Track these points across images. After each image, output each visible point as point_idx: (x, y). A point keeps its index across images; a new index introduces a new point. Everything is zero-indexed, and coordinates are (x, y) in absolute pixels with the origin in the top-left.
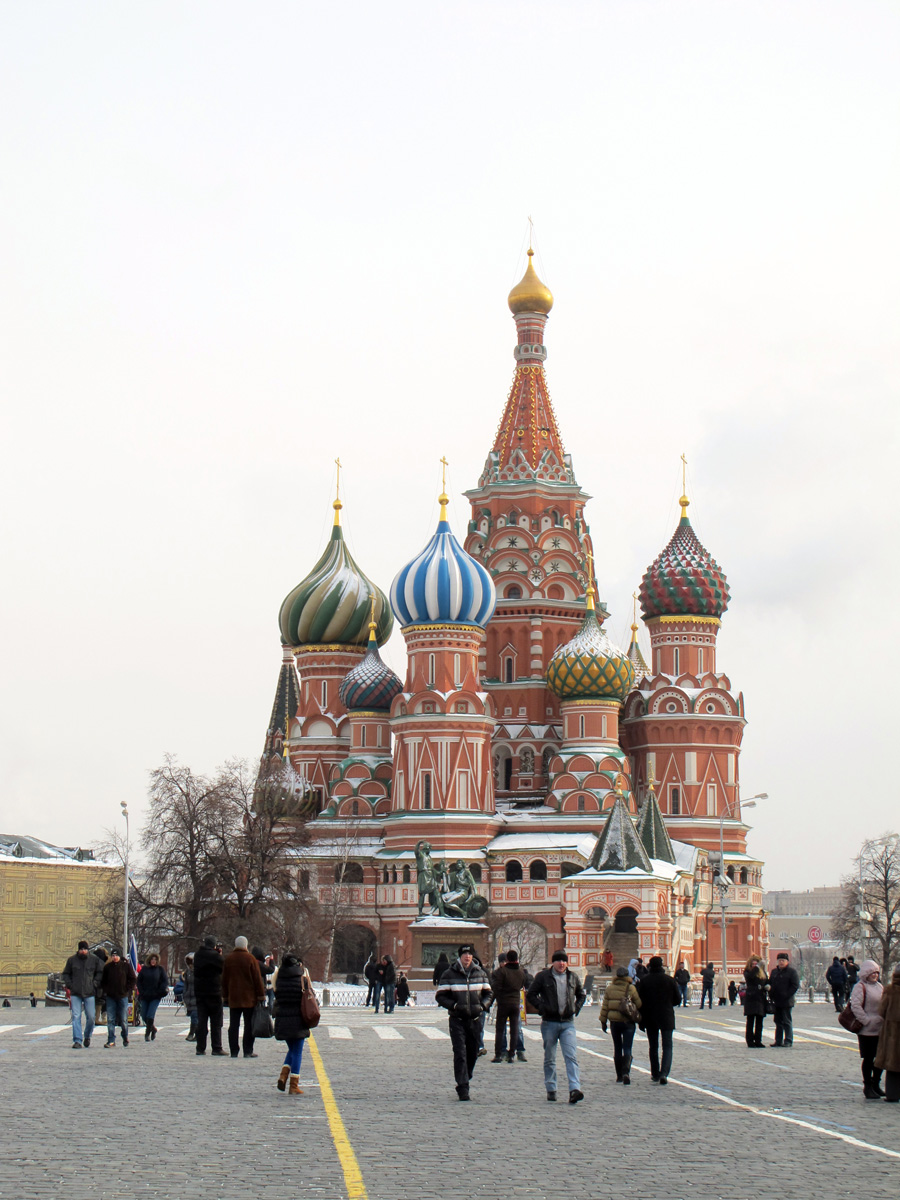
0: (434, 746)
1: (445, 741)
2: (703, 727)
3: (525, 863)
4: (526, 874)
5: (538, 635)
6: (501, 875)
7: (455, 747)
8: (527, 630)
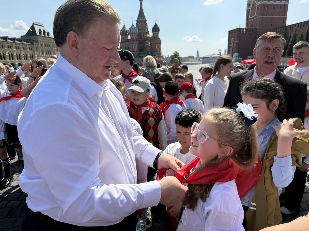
0: (133, 46)
1: (134, 45)
2: (157, 43)
3: (141, 56)
4: (141, 57)
5: (142, 34)
6: (139, 57)
7: (135, 46)
8: (141, 34)
